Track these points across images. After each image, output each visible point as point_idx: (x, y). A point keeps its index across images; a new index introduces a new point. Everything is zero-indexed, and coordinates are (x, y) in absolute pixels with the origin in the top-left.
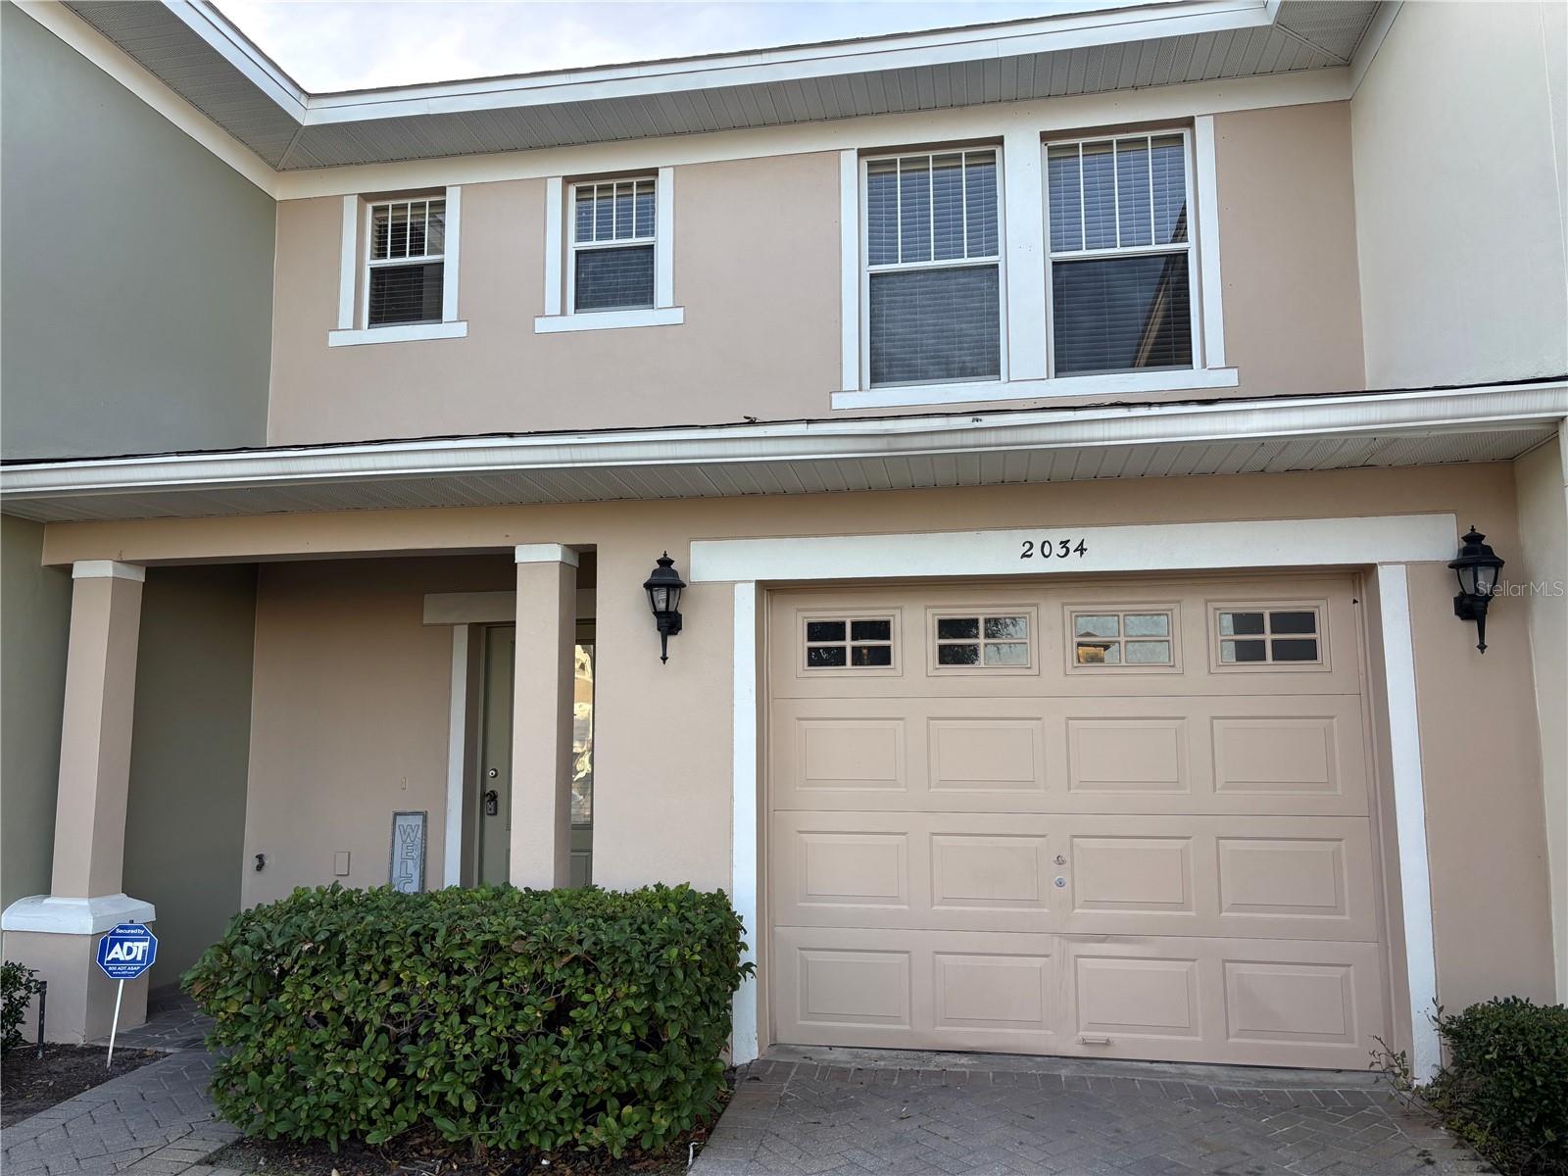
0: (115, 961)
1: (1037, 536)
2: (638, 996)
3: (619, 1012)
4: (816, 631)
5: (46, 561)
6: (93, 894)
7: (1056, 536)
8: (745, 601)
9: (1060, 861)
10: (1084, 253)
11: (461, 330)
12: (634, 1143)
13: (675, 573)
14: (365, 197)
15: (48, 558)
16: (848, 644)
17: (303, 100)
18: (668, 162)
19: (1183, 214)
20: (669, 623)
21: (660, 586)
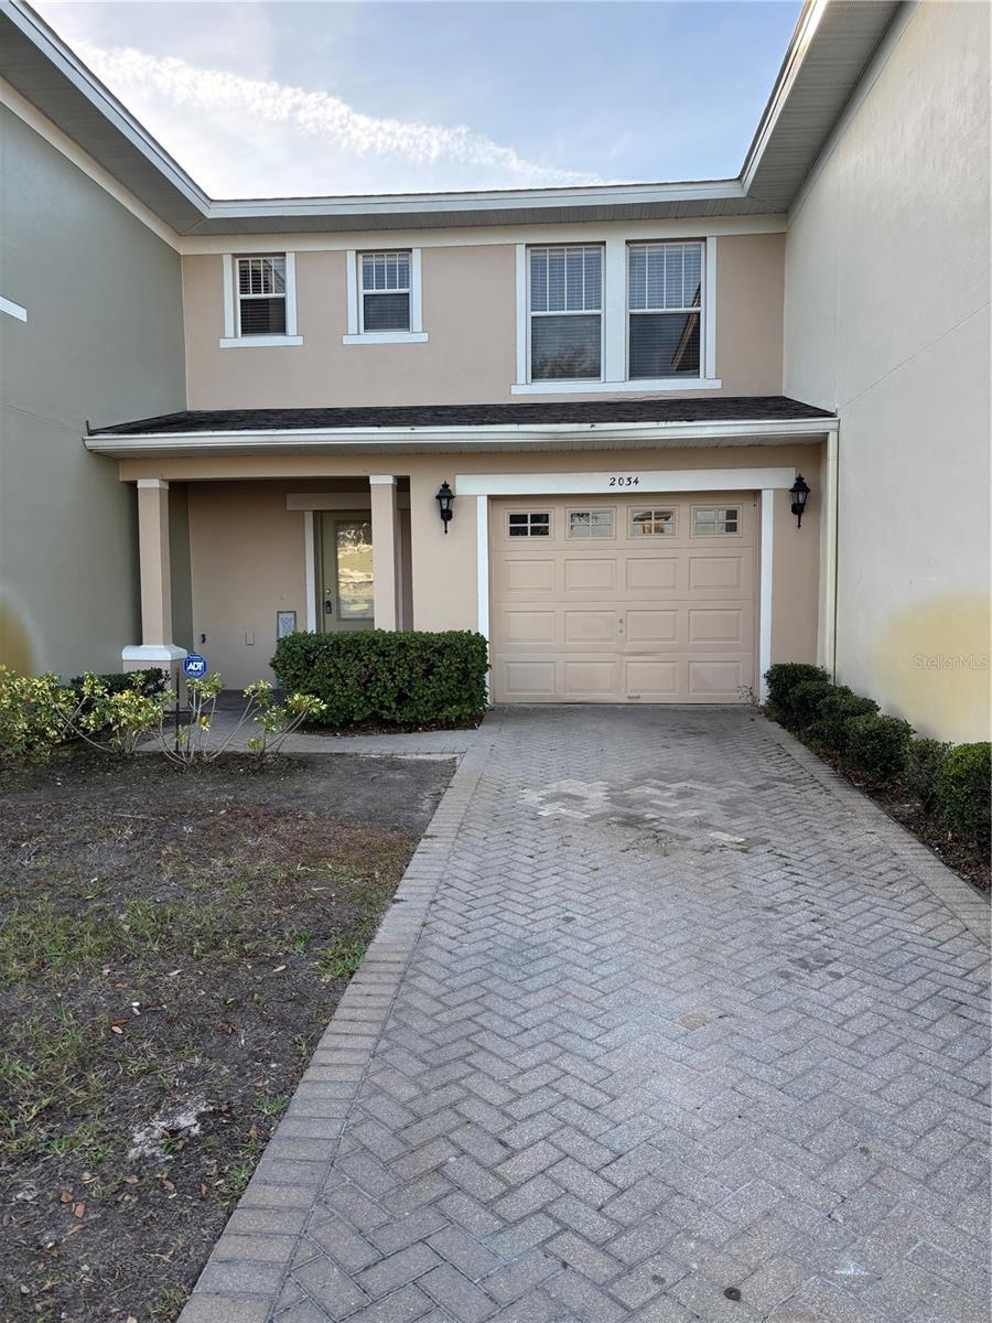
0: (191, 670)
1: (617, 475)
2: (459, 663)
3: (453, 668)
4: (514, 519)
5: (121, 479)
6: (164, 644)
7: (625, 475)
8: (482, 504)
9: (621, 621)
10: (647, 311)
11: (299, 341)
12: (458, 718)
13: (450, 491)
14: (235, 256)
15: (125, 477)
16: (529, 525)
17: (208, 203)
18: (418, 244)
19: (699, 290)
20: (446, 515)
21: (444, 497)
